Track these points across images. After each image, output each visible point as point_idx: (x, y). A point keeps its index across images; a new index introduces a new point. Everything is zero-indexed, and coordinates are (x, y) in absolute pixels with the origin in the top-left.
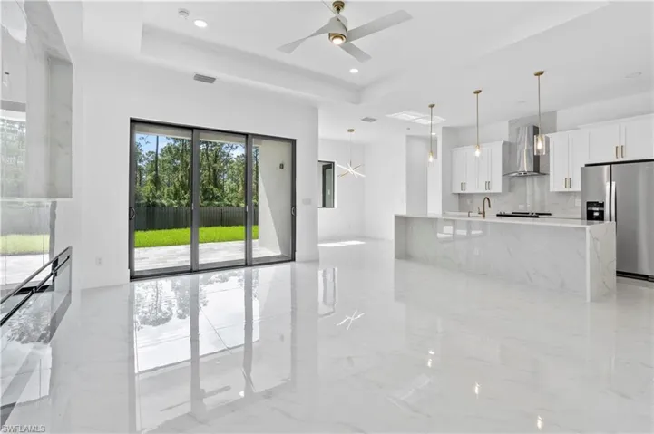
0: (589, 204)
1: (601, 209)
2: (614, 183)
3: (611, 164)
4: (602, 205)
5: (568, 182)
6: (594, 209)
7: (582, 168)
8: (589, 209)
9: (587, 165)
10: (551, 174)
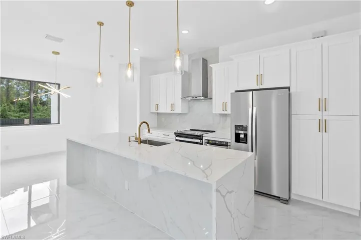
0: (237, 127)
1: (245, 133)
2: (254, 108)
3: (253, 90)
4: (246, 129)
5: (224, 105)
6: (240, 132)
7: (232, 93)
8: (237, 132)
9: (236, 91)
10: (213, 98)
